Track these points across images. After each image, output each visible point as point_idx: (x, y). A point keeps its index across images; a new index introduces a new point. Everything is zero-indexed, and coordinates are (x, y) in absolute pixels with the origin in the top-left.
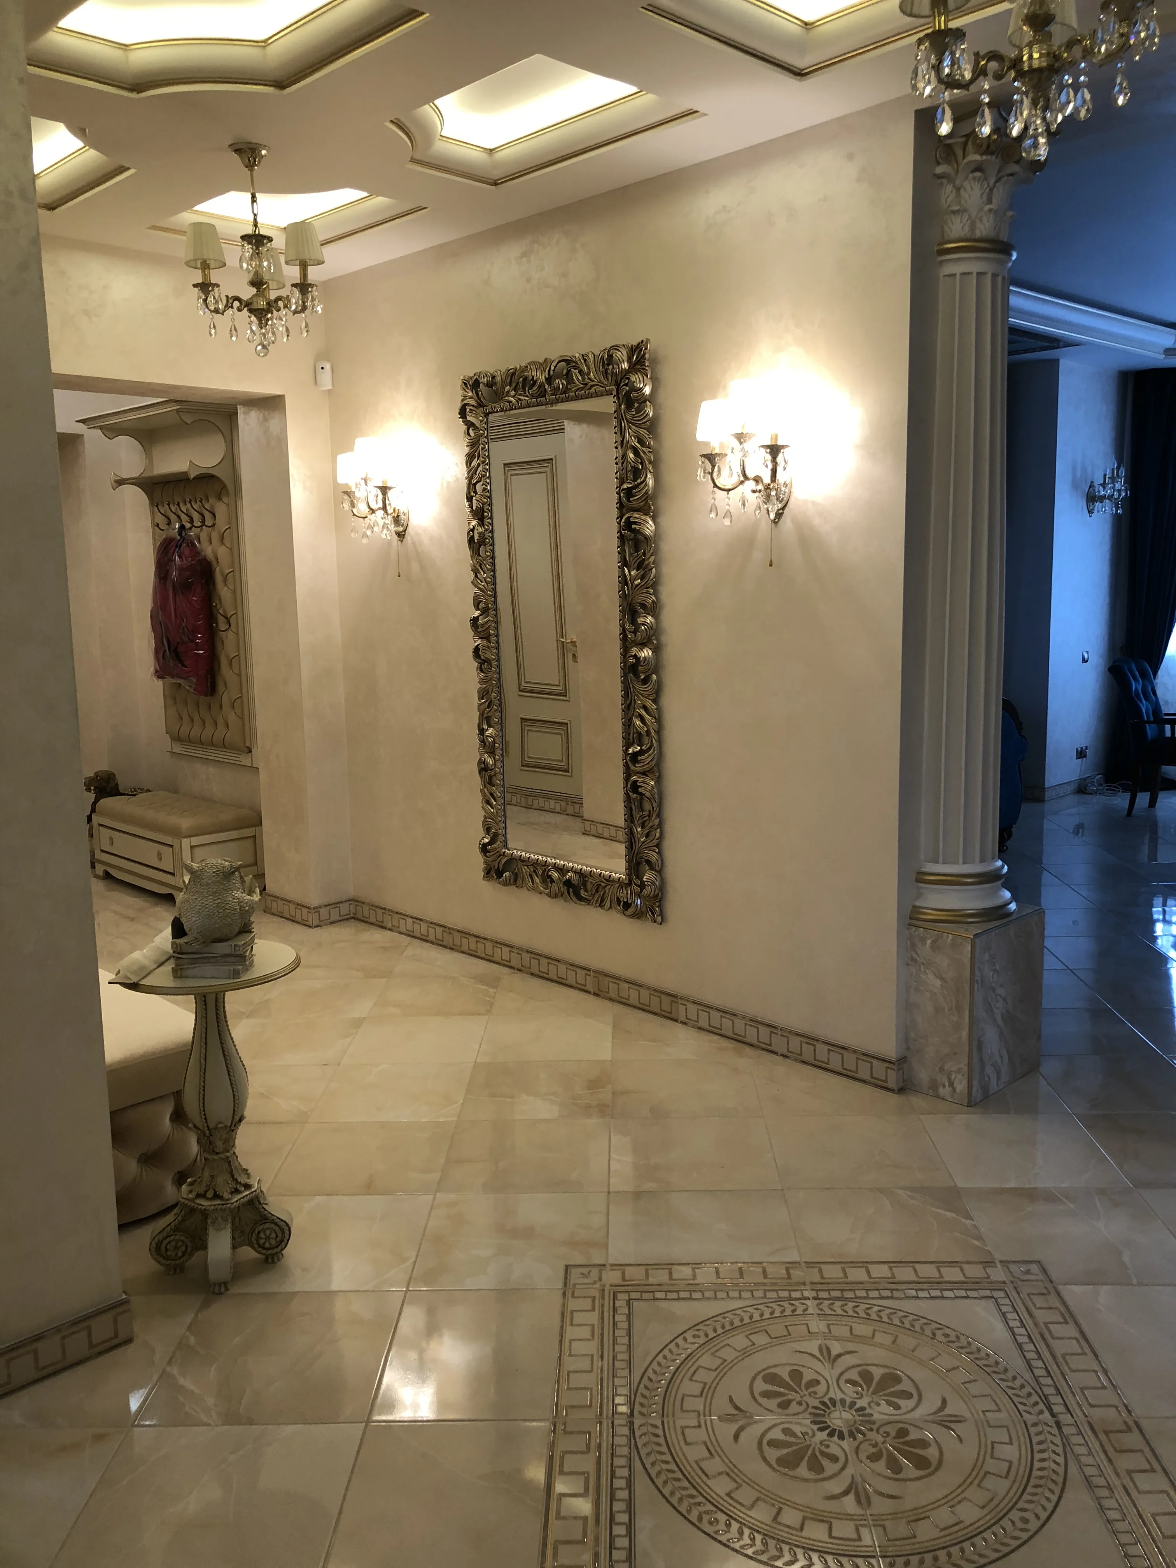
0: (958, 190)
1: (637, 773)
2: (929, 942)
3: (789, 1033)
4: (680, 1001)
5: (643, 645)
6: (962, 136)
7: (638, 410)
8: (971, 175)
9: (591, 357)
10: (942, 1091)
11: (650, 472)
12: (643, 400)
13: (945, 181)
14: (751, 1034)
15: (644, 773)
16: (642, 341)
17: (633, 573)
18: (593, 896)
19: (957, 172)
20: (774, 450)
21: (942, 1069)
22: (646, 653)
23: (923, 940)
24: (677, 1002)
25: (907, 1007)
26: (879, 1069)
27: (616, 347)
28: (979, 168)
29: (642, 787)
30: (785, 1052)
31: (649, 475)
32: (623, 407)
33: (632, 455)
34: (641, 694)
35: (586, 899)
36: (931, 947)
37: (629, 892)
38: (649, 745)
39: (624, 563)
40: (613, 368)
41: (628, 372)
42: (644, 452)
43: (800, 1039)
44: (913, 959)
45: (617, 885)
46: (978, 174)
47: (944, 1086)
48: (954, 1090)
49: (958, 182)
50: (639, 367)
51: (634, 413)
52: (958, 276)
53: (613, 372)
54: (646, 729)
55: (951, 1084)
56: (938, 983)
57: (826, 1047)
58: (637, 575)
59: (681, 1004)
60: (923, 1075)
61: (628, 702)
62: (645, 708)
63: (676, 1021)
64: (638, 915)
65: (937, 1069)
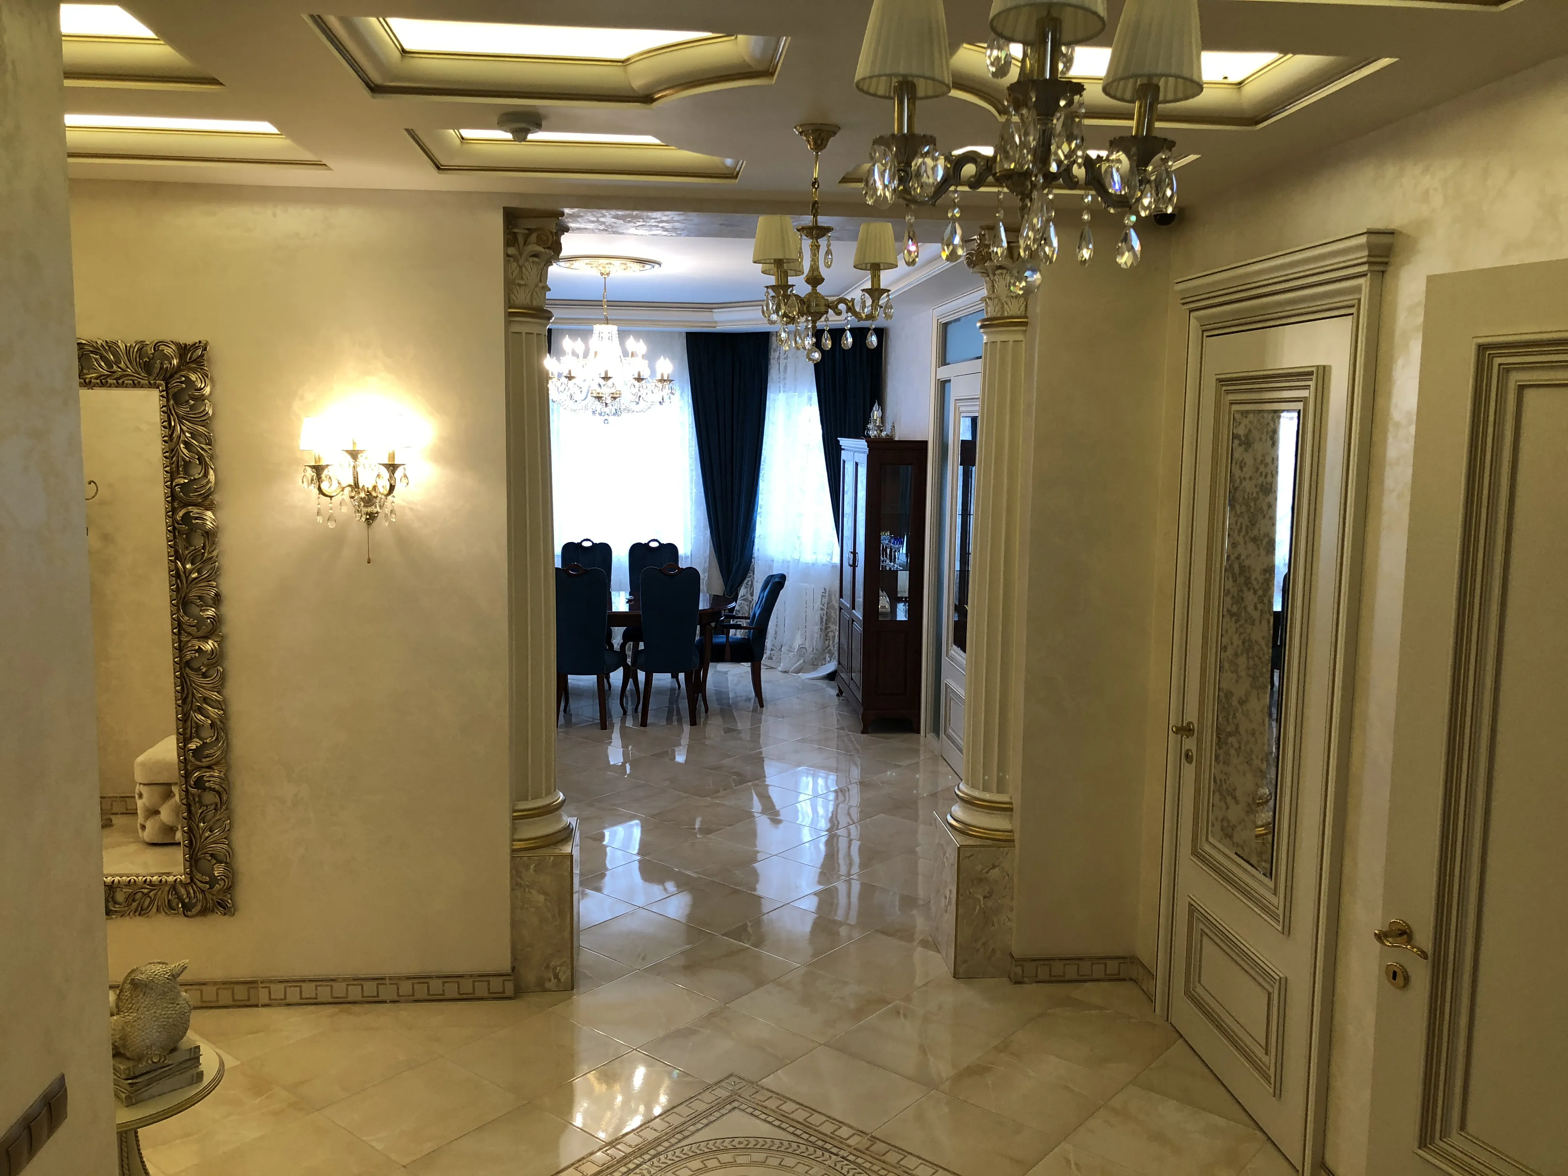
0: (521, 267)
1: (199, 768)
2: (532, 867)
3: (396, 980)
4: (261, 985)
5: (205, 638)
6: (527, 229)
7: (192, 408)
8: (531, 259)
9: (122, 346)
10: (548, 985)
11: (212, 468)
12: (202, 399)
13: (512, 259)
14: (355, 993)
15: (209, 767)
16: (200, 342)
17: (188, 566)
18: (129, 905)
19: (521, 255)
20: (392, 468)
21: (548, 967)
22: (209, 646)
23: (527, 867)
24: (256, 988)
25: (515, 924)
26: (496, 984)
27: (164, 343)
28: (536, 255)
29: (209, 781)
30: (396, 998)
31: (211, 472)
32: (172, 402)
33: (185, 451)
34: (203, 687)
35: (116, 911)
36: (535, 871)
37: (191, 891)
38: (214, 738)
39: (177, 556)
40: (162, 364)
41: (178, 369)
42: (202, 449)
43: (410, 982)
44: (517, 884)
45: (167, 889)
46: (535, 259)
47: (550, 980)
48: (559, 980)
49: (521, 263)
50: (195, 366)
51: (188, 410)
52: (524, 335)
53: (161, 368)
54: (210, 722)
55: (556, 976)
56: (542, 898)
57: (440, 981)
58: (194, 569)
59: (263, 987)
60: (530, 977)
61: (184, 696)
62: (205, 700)
63: (257, 1006)
64: (204, 912)
65: (543, 968)
